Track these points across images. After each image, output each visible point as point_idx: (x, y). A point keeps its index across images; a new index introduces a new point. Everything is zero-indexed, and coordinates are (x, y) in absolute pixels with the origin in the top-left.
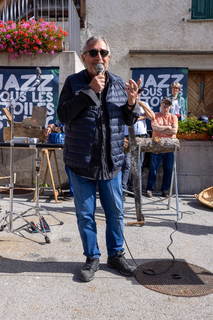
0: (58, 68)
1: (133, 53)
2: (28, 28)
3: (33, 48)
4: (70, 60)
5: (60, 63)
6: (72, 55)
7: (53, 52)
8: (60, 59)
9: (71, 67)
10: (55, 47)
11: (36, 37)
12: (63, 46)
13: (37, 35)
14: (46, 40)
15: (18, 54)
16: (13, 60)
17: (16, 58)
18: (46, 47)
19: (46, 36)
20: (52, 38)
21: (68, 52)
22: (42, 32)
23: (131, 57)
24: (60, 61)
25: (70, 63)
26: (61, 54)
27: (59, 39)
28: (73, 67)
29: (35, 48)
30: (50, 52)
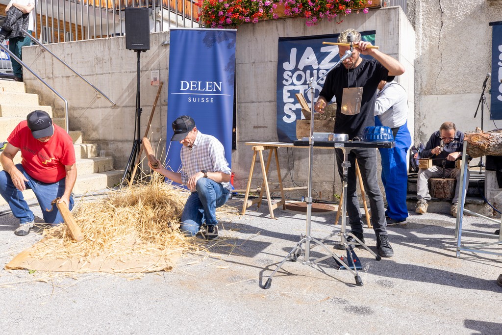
0: (373, 33)
3: (338, 8)
4: (392, 20)
5: (376, 25)
6: (395, 12)
7: (367, 10)
8: (376, 19)
9: (393, 29)
10: (370, 2)
12: (382, 1)
15: (317, 18)
16: (310, 27)
17: (315, 24)
18: (357, 4)
21: (388, 9)
23: (492, 5)
24: (376, 23)
25: (391, 23)
26: (378, 12)
28: (396, 29)
29: (341, 7)
30: (361, 10)
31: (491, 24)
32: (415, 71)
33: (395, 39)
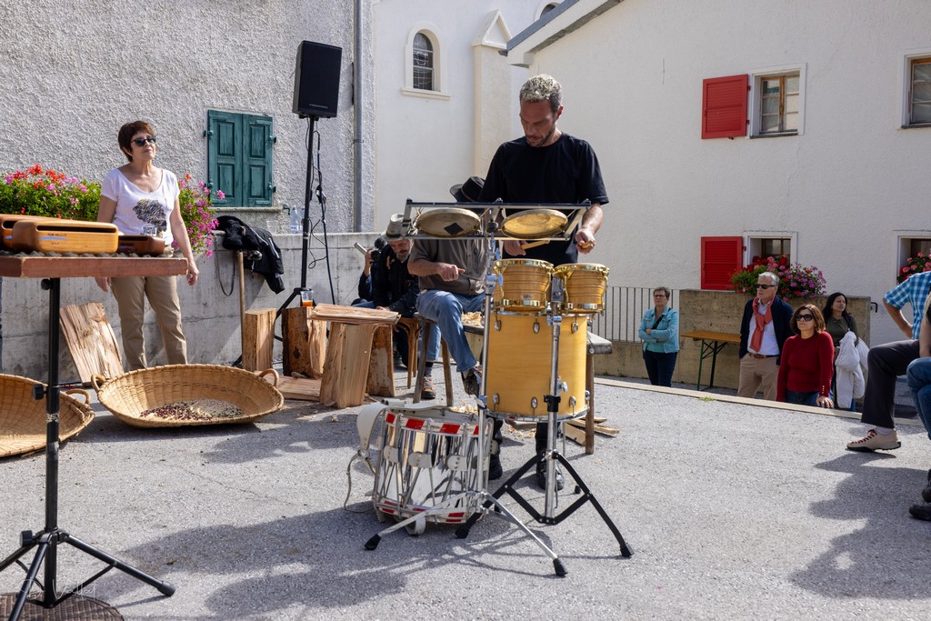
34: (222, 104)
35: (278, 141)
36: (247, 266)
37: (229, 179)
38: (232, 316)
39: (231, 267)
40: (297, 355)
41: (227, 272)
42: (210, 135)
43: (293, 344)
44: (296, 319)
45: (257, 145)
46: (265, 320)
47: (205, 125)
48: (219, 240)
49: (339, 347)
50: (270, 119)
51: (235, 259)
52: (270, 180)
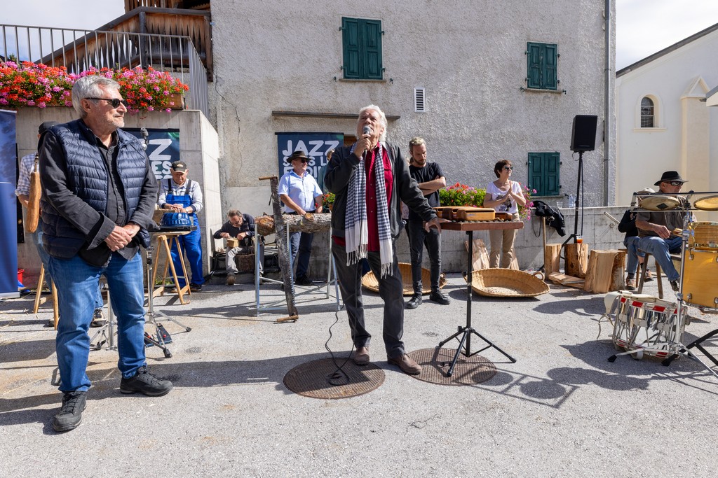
0: (177, 131)
1: (277, 114)
2: (131, 78)
3: (140, 105)
4: (194, 122)
5: (179, 124)
6: (196, 115)
7: (169, 110)
8: (179, 119)
9: (196, 129)
10: (172, 104)
11: (145, 90)
12: (183, 103)
13: (145, 87)
14: (159, 94)
18: (159, 104)
19: (158, 89)
20: (167, 92)
21: (190, 112)
22: (152, 84)
23: (275, 119)
24: (179, 122)
25: (194, 124)
26: (180, 113)
27: (177, 94)
28: (198, 130)
29: (142, 104)
30: (164, 109)
31: (276, 134)
32: (220, 167)
33: (198, 138)
34: (535, 149)
35: (563, 163)
36: (547, 223)
37: (538, 183)
38: (539, 247)
39: (539, 224)
40: (572, 266)
41: (537, 225)
42: (529, 163)
43: (570, 261)
44: (572, 249)
45: (552, 166)
46: (556, 249)
47: (527, 159)
48: (534, 212)
49: (594, 264)
50: (559, 154)
51: (541, 221)
52: (559, 182)
